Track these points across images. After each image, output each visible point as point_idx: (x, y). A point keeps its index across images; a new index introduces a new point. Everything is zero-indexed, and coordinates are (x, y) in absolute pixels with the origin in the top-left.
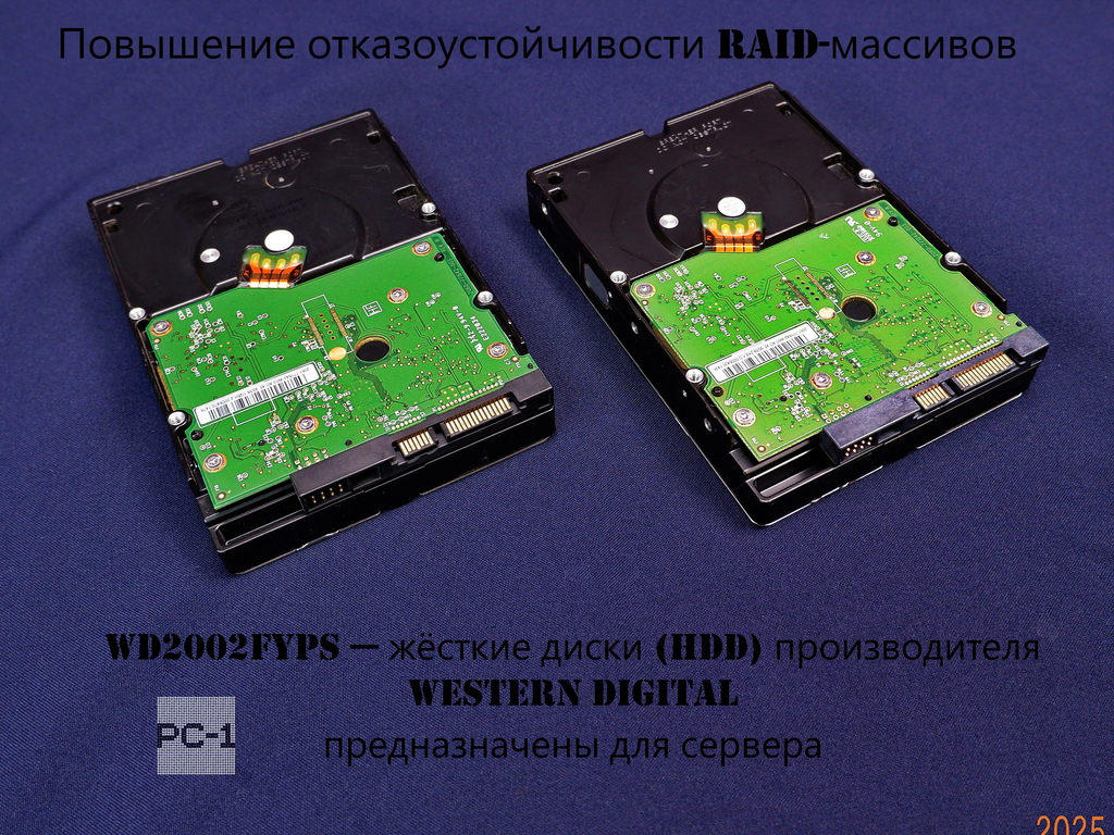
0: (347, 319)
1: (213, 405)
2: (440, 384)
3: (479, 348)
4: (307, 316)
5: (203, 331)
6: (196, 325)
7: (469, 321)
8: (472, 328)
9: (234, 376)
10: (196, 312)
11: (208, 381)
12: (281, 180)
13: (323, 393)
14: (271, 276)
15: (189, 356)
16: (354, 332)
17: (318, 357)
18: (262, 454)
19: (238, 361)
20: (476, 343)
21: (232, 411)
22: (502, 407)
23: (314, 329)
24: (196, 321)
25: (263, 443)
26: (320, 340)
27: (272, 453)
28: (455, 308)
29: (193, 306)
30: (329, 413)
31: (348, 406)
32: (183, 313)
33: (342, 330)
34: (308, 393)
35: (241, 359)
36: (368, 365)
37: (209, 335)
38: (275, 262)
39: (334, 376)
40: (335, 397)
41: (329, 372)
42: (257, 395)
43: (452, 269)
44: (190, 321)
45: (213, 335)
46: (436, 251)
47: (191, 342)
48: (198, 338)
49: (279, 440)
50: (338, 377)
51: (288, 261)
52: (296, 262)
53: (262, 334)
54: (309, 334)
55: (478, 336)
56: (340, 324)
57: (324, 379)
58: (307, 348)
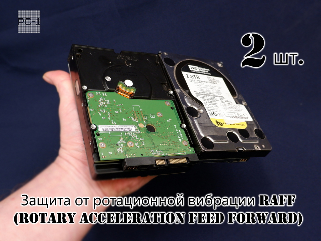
0: (145, 116)
1: (104, 126)
2: (169, 147)
3: (180, 140)
4: (134, 110)
5: (103, 101)
6: (101, 99)
7: (178, 131)
8: (179, 134)
9: (111, 120)
10: (102, 94)
11: (103, 118)
12: (130, 64)
13: (136, 136)
14: (125, 93)
15: (98, 108)
16: (147, 121)
17: (136, 124)
18: (117, 148)
19: (113, 116)
20: (180, 138)
21: (109, 131)
22: (184, 161)
23: (136, 115)
24: (101, 97)
25: (117, 145)
26: (137, 119)
27: (120, 149)
28: (175, 125)
29: (101, 92)
30: (137, 143)
31: (143, 143)
32: (98, 93)
33: (143, 119)
34: (132, 134)
35: (114, 115)
36: (150, 133)
37: (105, 103)
38: (126, 89)
39: (140, 132)
40: (139, 139)
41: (139, 130)
42: (117, 129)
43: (175, 113)
44: (99, 97)
45: (106, 104)
46: (171, 106)
47: (99, 104)
48: (101, 103)
49: (122, 146)
50: (141, 133)
51: (130, 90)
52: (132, 91)
53: (120, 110)
54: (134, 116)
55: (180, 137)
56: (143, 116)
57: (137, 132)
58: (133, 120)
